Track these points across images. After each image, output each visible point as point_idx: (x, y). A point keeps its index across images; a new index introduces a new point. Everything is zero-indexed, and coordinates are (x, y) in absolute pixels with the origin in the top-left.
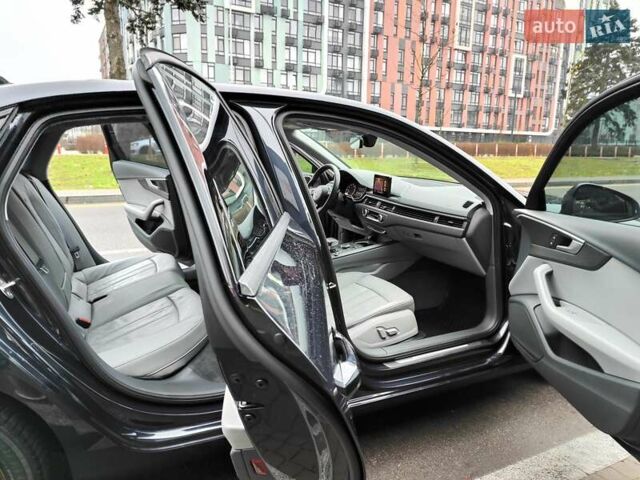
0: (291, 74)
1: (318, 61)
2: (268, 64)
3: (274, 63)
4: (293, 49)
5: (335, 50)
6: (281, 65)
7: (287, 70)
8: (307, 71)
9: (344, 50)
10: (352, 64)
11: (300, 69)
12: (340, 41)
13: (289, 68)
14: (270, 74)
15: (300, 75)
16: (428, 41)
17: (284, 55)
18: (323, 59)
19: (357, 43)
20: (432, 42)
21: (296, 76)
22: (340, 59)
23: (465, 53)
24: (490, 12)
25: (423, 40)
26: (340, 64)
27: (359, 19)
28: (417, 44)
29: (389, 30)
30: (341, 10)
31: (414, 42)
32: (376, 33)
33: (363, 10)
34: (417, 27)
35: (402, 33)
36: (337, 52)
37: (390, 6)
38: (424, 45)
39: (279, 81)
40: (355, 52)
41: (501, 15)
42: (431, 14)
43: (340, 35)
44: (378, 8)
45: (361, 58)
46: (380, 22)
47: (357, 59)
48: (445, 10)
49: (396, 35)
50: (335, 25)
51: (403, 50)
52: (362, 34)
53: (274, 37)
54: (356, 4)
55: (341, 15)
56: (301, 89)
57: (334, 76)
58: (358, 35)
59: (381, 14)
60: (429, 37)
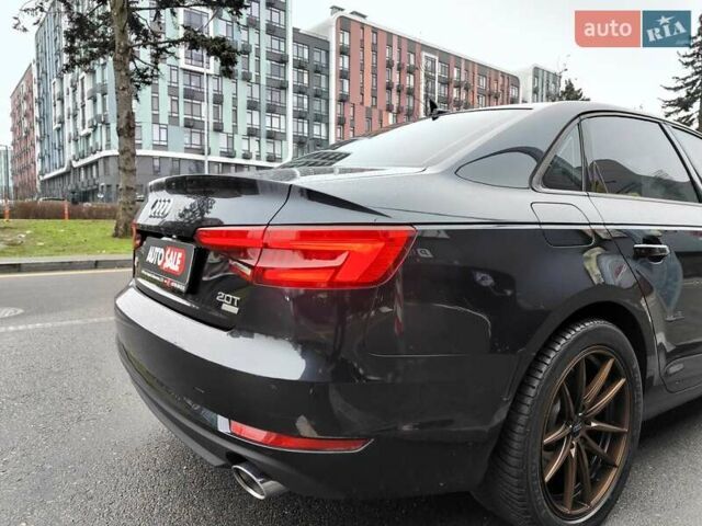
0: (253, 141)
1: (283, 127)
2: (228, 127)
3: (235, 127)
4: (256, 113)
5: (299, 116)
6: (242, 130)
7: (249, 135)
8: (271, 136)
9: (311, 116)
10: (318, 131)
11: (263, 133)
12: (306, 107)
13: (252, 133)
14: (231, 139)
15: (263, 140)
16: (395, 111)
17: (246, 119)
18: (289, 126)
19: (323, 109)
20: (399, 112)
21: (259, 141)
22: (306, 125)
24: (452, 85)
25: (389, 109)
26: (306, 131)
27: (323, 85)
28: (384, 113)
29: (355, 98)
30: (306, 76)
31: (381, 112)
32: (342, 100)
33: (328, 76)
34: (383, 97)
35: (368, 101)
36: (303, 118)
37: (355, 74)
38: (391, 115)
39: (241, 145)
40: (322, 118)
41: (462, 88)
42: (396, 84)
43: (306, 101)
44: (343, 75)
45: (327, 125)
46: (346, 89)
47: (323, 126)
48: (410, 81)
49: (362, 103)
50: (299, 91)
51: (369, 118)
52: (328, 101)
53: (235, 100)
54: (320, 70)
55: (306, 81)
56: (264, 155)
57: (300, 143)
58: (323, 102)
59: (346, 82)
60: (395, 106)
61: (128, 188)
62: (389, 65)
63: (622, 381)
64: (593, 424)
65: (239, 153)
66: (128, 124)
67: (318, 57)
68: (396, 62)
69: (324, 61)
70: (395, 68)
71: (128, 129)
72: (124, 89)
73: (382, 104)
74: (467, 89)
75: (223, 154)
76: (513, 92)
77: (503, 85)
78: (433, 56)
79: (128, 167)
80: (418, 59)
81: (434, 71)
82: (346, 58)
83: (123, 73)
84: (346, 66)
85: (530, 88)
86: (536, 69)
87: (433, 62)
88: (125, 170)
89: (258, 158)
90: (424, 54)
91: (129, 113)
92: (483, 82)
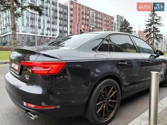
0: (49, 31)
1: (56, 27)
2: (42, 27)
3: (44, 27)
4: (49, 24)
5: (60, 25)
6: (46, 28)
7: (47, 29)
8: (53, 30)
9: (63, 25)
10: (65, 29)
11: (51, 29)
12: (62, 23)
13: (48, 29)
14: (43, 30)
15: (51, 31)
17: (47, 26)
18: (58, 27)
19: (66, 24)
20: (85, 25)
21: (50, 31)
22: (62, 27)
23: (93, 28)
24: (98, 19)
25: (83, 24)
26: (62, 29)
27: (66, 18)
28: (81, 25)
29: (74, 21)
30: (62, 15)
31: (81, 24)
32: (71, 21)
33: (68, 15)
34: (81, 21)
35: (78, 22)
36: (61, 26)
37: (74, 15)
38: (83, 25)
39: (45, 32)
40: (66, 26)
41: (100, 20)
42: (84, 18)
43: (62, 21)
44: (71, 15)
45: (67, 27)
46: (72, 19)
47: (66, 28)
48: (88, 17)
49: (76, 22)
50: (60, 19)
51: (78, 26)
52: (68, 21)
53: (44, 21)
54: (66, 14)
55: (62, 16)
56: (51, 35)
57: (61, 32)
58: (66, 22)
59: (72, 17)
60: (84, 23)
61: (14, 43)
62: (83, 13)
63: (116, 91)
64: (109, 100)
65: (45, 34)
66: (14, 27)
67: (65, 11)
68: (84, 13)
69: (67, 12)
70: (84, 14)
71: (14, 28)
72: (13, 18)
73: (81, 23)
74: (101, 20)
75: (41, 34)
76: (112, 21)
77: (110, 19)
78: (93, 11)
79: (14, 38)
80: (89, 12)
81: (93, 15)
82: (72, 11)
83: (13, 14)
84: (72, 13)
85: (116, 20)
86: (118, 15)
87: (93, 13)
88: (13, 39)
89: (50, 35)
90: (91, 11)
91: (14, 24)
92: (105, 18)
